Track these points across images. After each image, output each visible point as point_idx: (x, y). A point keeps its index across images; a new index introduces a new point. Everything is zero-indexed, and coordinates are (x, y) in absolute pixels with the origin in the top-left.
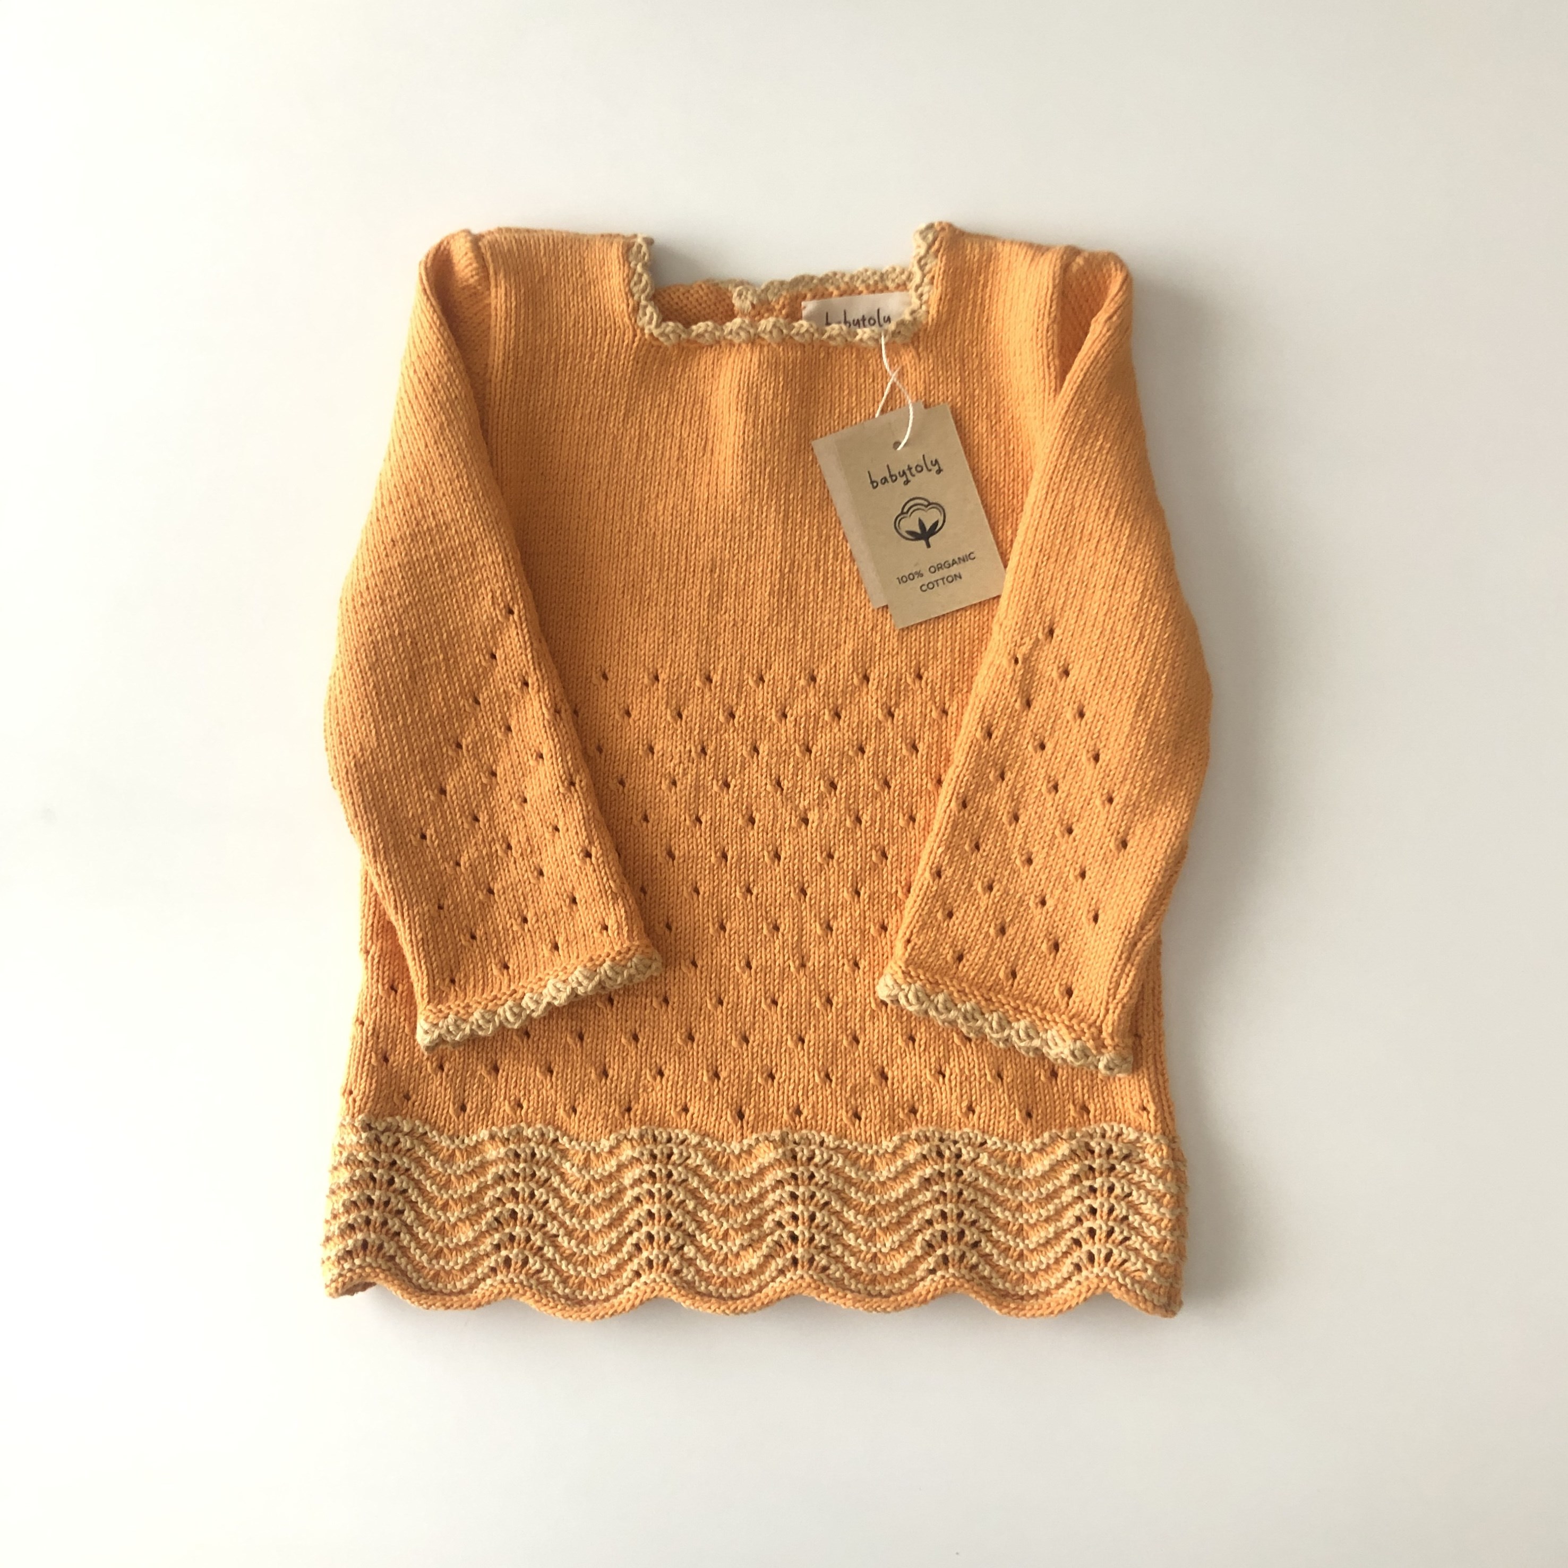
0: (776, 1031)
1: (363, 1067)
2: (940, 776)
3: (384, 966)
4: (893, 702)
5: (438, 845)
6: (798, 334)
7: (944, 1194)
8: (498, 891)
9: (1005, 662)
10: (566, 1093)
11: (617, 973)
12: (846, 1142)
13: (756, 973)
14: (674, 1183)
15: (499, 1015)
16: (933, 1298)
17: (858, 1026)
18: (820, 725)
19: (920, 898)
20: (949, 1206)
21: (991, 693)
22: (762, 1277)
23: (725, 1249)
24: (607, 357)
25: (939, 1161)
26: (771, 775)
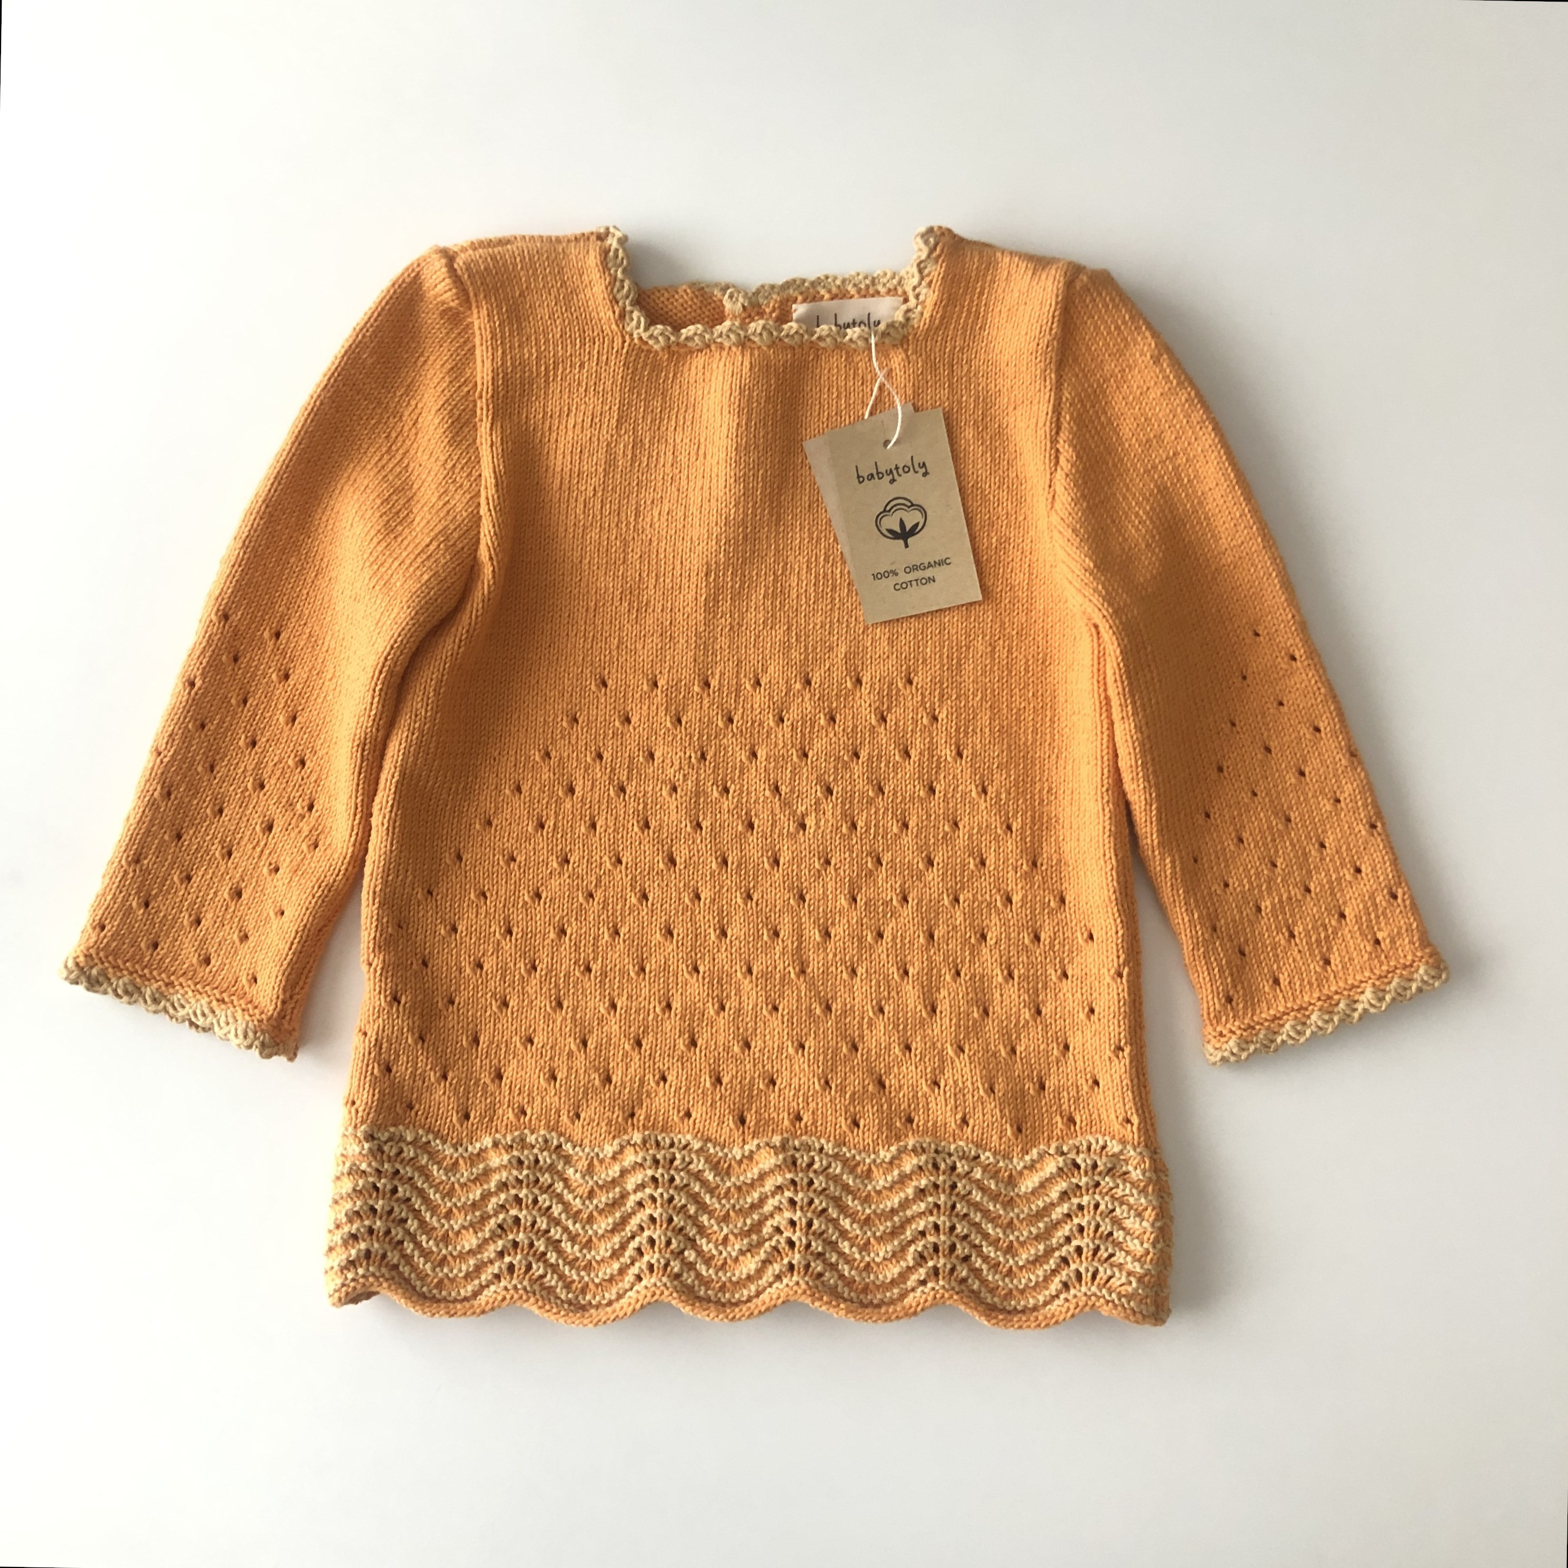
0: (776, 1038)
1: (365, 1077)
3: (386, 979)
4: (885, 707)
6: (787, 336)
7: (937, 1206)
12: (844, 1149)
13: (757, 979)
14: (676, 1188)
17: (857, 1033)
18: (816, 729)
20: (943, 1218)
22: (760, 1282)
23: (724, 1254)
24: (597, 364)
25: (934, 1173)
26: (769, 780)
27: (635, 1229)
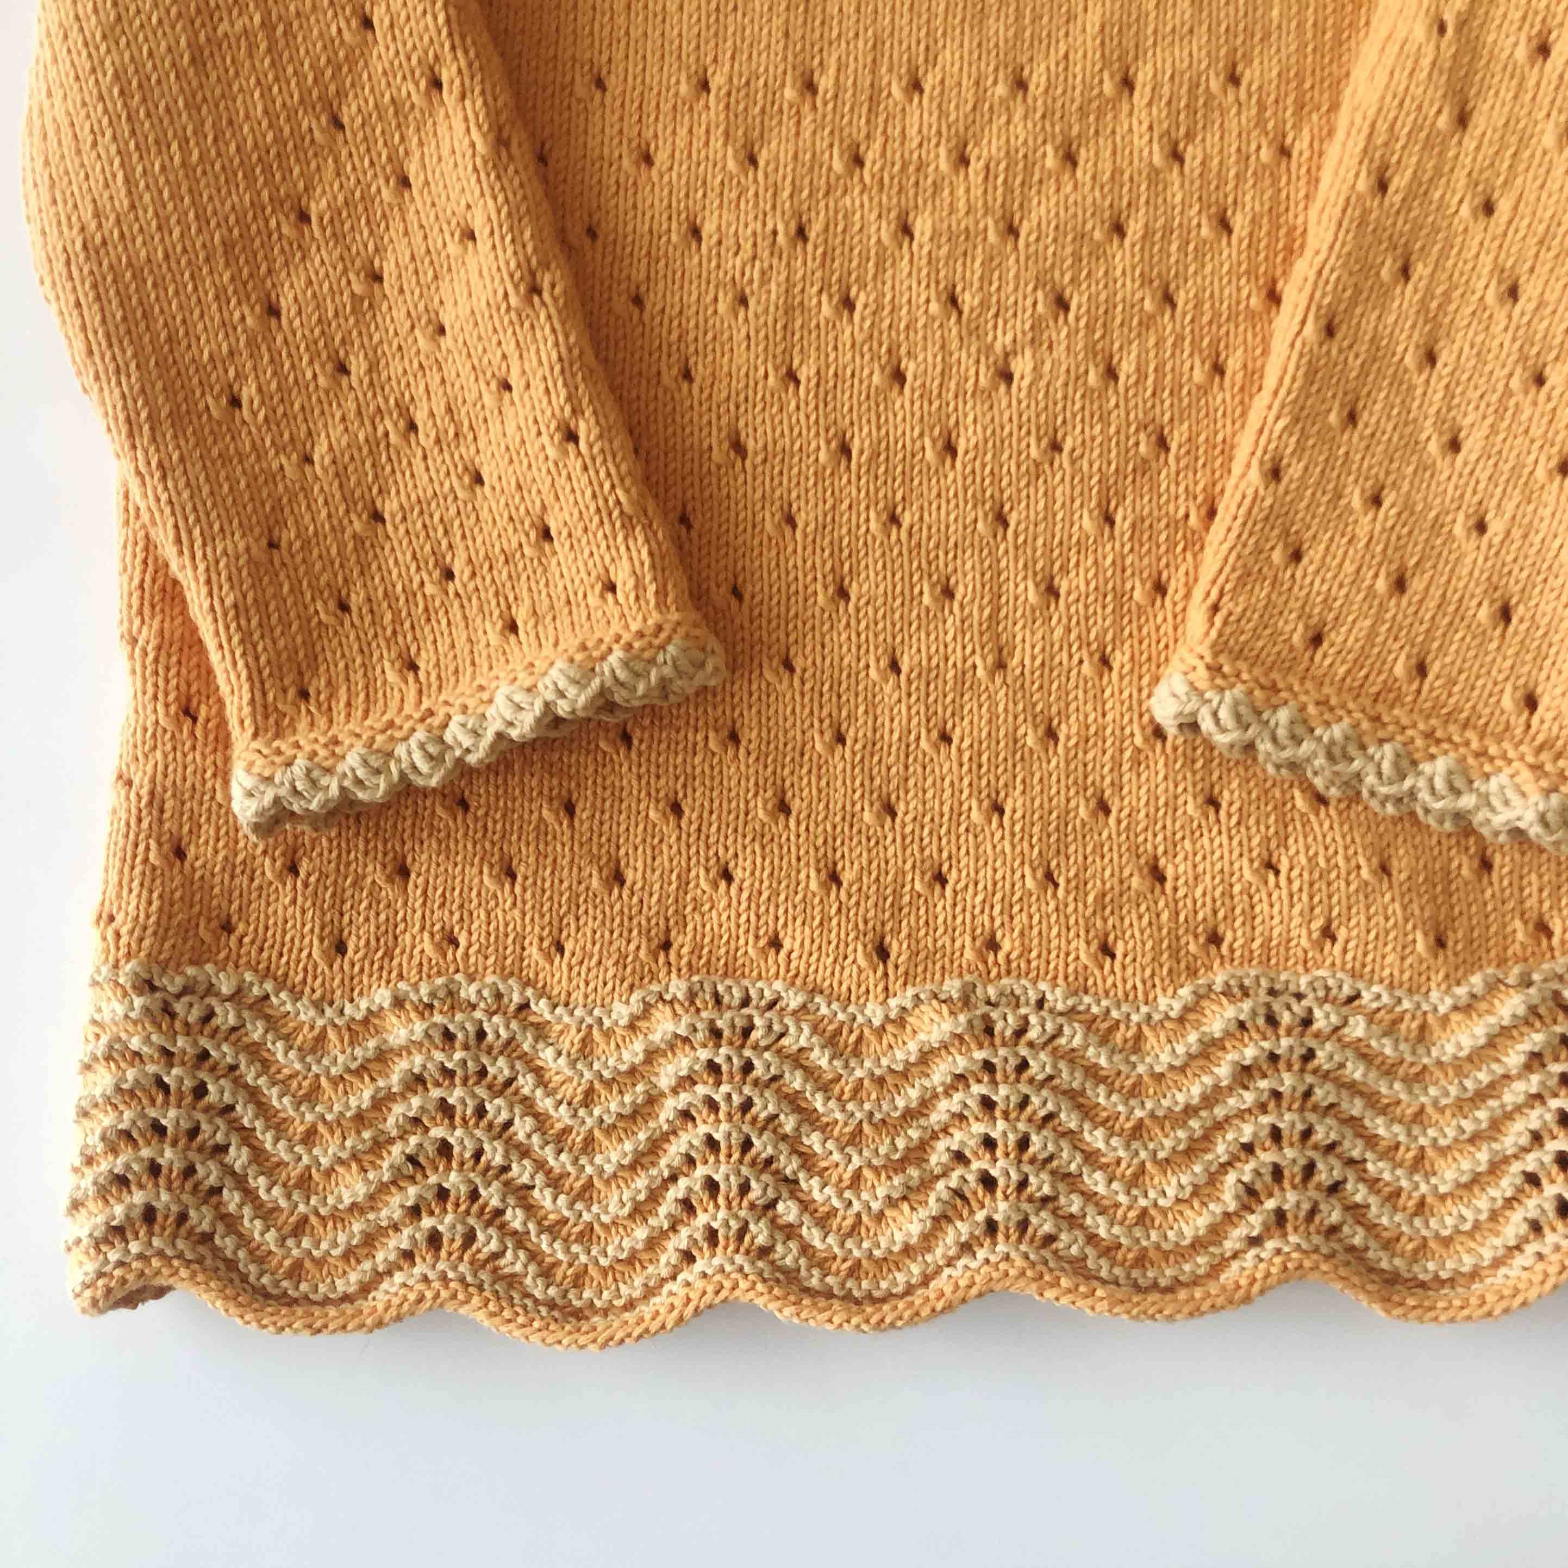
0: (947, 793)
1: (133, 868)
2: (1274, 282)
3: (168, 669)
4: (1182, 131)
5: (266, 419)
7: (1277, 1095)
8: (393, 516)
9: (1420, 32)
10: (542, 916)
11: (637, 675)
12: (1087, 999)
13: (909, 682)
14: (756, 1083)
15: (399, 761)
16: (1262, 1292)
17: (1108, 780)
18: (1036, 178)
19: (1240, 521)
20: (1287, 1117)
21: (1389, 98)
22: (929, 1258)
23: (857, 1206)
25: (1269, 1033)
26: (938, 283)
27: (677, 1162)
